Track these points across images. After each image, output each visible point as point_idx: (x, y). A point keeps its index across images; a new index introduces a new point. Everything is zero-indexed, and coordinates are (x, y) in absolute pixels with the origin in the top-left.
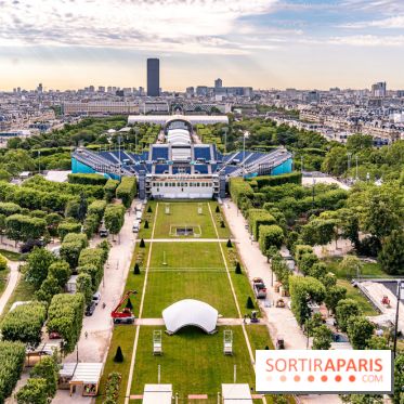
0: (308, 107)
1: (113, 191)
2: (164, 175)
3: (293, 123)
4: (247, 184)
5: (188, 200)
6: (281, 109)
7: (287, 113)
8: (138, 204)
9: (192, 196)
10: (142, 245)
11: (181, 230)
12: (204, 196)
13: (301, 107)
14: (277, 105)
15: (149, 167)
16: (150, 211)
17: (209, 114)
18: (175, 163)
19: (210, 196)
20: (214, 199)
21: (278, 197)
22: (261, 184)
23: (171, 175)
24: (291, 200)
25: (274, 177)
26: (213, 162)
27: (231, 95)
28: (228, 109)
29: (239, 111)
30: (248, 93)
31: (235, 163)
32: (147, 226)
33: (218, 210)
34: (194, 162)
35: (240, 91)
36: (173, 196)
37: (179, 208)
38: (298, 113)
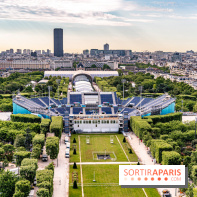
0: (175, 64)
1: (48, 127)
2: (80, 115)
3: (167, 77)
4: (145, 121)
5: (101, 134)
6: (155, 66)
7: (160, 68)
8: (65, 137)
9: (103, 130)
10: (75, 167)
11: (101, 156)
12: (113, 130)
13: (170, 65)
14: (152, 63)
15: (68, 109)
16: (75, 141)
17: (103, 70)
18: (87, 106)
19: (117, 130)
20: (120, 132)
21: (168, 131)
22: (155, 121)
23: (84, 115)
24: (179, 133)
25: (163, 116)
26: (115, 105)
27: (116, 56)
28: (116, 66)
29: (124, 67)
30: (128, 54)
31: (131, 106)
32: (75, 153)
33: (124, 141)
34: (101, 105)
35: (122, 53)
36: (89, 130)
37: (96, 139)
38: (167, 68)
